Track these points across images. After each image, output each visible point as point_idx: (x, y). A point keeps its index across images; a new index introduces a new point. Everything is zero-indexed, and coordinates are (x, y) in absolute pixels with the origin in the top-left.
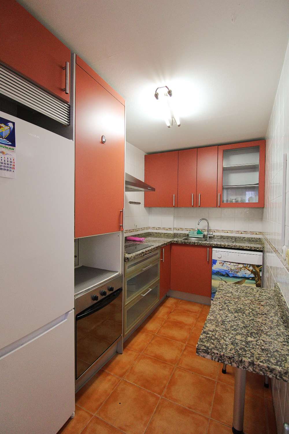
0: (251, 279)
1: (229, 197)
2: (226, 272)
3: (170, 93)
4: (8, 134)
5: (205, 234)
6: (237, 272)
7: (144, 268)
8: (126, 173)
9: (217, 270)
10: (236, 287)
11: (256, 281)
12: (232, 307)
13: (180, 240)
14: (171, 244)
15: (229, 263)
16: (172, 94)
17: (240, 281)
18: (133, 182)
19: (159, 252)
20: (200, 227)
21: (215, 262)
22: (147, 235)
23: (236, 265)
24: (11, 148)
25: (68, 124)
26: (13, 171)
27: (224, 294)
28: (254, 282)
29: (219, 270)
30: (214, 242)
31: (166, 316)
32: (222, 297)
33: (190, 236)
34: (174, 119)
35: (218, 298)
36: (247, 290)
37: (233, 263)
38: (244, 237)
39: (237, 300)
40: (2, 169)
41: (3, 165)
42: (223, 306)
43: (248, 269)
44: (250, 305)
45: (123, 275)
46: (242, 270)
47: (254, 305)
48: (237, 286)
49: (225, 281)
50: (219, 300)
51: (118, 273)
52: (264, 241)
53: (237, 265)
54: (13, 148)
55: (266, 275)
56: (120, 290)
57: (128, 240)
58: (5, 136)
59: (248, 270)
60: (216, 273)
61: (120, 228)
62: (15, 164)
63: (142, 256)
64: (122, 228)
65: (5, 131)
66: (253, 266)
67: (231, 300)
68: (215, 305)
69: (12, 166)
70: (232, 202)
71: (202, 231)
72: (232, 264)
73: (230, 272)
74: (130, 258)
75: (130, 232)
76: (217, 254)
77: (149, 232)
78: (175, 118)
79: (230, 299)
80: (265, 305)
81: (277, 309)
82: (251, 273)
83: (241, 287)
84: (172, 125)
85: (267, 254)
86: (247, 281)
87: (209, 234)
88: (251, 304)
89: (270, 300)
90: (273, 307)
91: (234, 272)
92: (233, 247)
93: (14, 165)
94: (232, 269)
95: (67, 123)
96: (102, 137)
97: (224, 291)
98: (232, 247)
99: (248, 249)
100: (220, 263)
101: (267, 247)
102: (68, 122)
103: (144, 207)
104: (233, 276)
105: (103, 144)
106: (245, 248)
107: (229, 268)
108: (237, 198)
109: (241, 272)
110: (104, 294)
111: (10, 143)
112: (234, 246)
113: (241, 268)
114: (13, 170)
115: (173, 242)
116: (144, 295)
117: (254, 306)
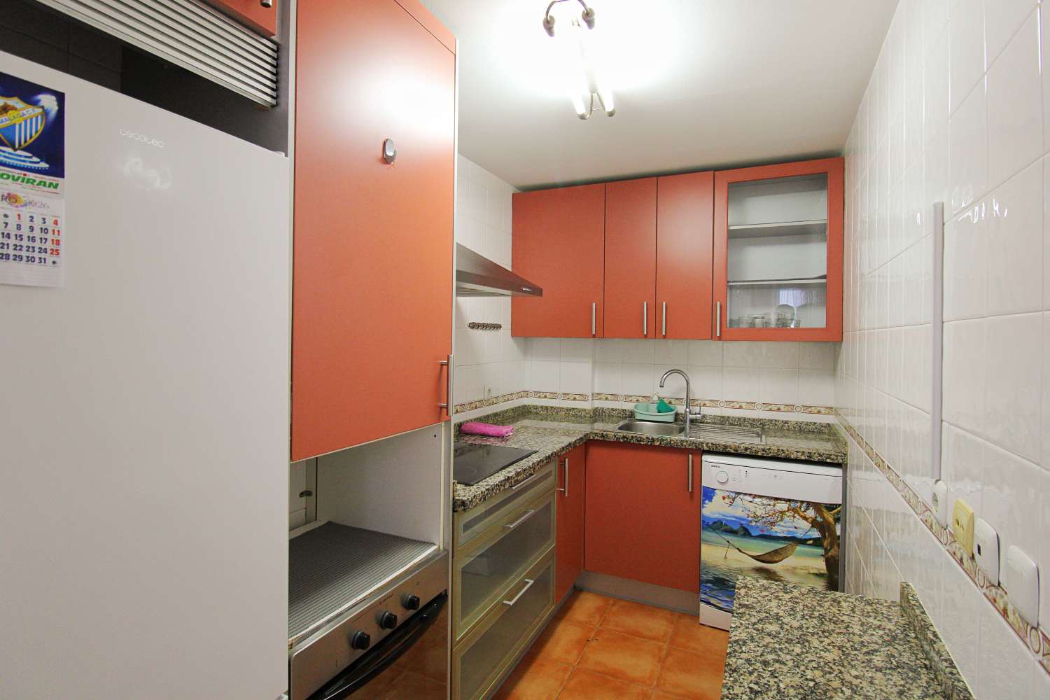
0: (811, 542)
1: (746, 311)
2: (741, 524)
3: (588, 17)
4: (36, 132)
5: (679, 412)
6: (773, 524)
7: (512, 523)
8: (457, 243)
9: (716, 516)
10: (787, 596)
11: (826, 549)
12: (787, 680)
13: (610, 429)
14: (588, 443)
15: (750, 499)
16: (593, 19)
17: (781, 549)
18: (479, 272)
19: (553, 468)
20: (666, 393)
21: (709, 494)
22: (519, 415)
23: (769, 505)
24: (45, 183)
25: (274, 102)
26: (54, 262)
27: (754, 624)
28: (821, 551)
29: (721, 517)
30: (707, 437)
31: (575, 652)
32: (752, 639)
33: (638, 417)
34: (598, 95)
35: (741, 643)
36: (821, 606)
37: (760, 497)
38: (785, 419)
39: (798, 650)
40: (7, 257)
41: (12, 241)
42: (760, 676)
43: (802, 514)
44: (843, 669)
45: (447, 555)
46: (786, 518)
47: (853, 667)
48: (792, 592)
49: (738, 549)
50: (744, 648)
51: (433, 548)
52: (843, 433)
53: (772, 503)
54: (54, 183)
55: (854, 533)
56: (441, 598)
57: (467, 434)
58: (25, 141)
59: (801, 516)
60: (715, 525)
61: (441, 412)
62: (62, 238)
63: (505, 490)
64: (447, 414)
65: (26, 121)
66: (817, 506)
67: (781, 649)
68: (735, 671)
69: (49, 245)
70: (754, 324)
71: (670, 403)
72: (758, 500)
73: (754, 524)
74: (470, 502)
75: (472, 408)
76: (715, 471)
77: (526, 406)
78: (600, 92)
79: (777, 646)
80: (886, 669)
81: (927, 683)
82: (812, 526)
83: (803, 595)
84: (591, 110)
85: (854, 474)
86: (799, 548)
87: (690, 413)
88: (843, 666)
89: (897, 646)
90: (911, 674)
91: (765, 522)
92: (760, 454)
93: (58, 242)
94: (759, 513)
95: (269, 99)
96: (385, 144)
97: (755, 614)
98: (757, 452)
99: (803, 458)
100: (724, 498)
101: (855, 453)
102: (272, 97)
103: (512, 336)
104: (762, 533)
105: (388, 166)
106: (792, 457)
107: (749, 513)
108: (766, 314)
109: (782, 523)
110: (388, 622)
111: (44, 165)
112: (763, 450)
113: (782, 513)
114: (54, 258)
115: (591, 438)
116: (511, 603)
117: (854, 672)
